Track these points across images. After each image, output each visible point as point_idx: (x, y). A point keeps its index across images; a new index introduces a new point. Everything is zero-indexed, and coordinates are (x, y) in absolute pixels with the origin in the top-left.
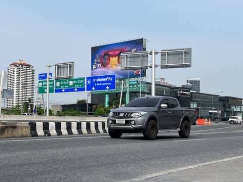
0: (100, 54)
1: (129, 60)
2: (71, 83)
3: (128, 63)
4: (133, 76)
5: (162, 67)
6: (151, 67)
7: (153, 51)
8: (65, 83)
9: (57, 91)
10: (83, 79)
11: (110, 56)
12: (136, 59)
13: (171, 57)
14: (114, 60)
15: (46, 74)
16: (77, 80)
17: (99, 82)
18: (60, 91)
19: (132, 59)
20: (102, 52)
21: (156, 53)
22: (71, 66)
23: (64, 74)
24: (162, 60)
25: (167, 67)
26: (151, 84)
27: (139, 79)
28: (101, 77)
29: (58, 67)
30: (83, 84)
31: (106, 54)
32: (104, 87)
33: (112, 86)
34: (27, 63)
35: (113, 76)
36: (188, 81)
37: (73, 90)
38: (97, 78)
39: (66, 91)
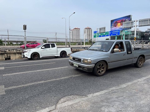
0: (114, 22)
1: (126, 24)
2: (104, 33)
3: (125, 26)
4: (126, 29)
5: (139, 26)
6: (134, 26)
7: (136, 21)
8: (102, 34)
9: (100, 37)
10: (108, 32)
11: (117, 23)
12: (128, 24)
13: (143, 22)
14: (119, 24)
15: (96, 31)
16: (106, 32)
17: (114, 33)
18: (101, 36)
19: (127, 24)
20: (115, 22)
21: (137, 21)
22: (104, 28)
23: (102, 31)
24: (139, 23)
25: (141, 26)
26: (134, 31)
27: (129, 30)
28: (114, 31)
29: (100, 29)
30: (108, 34)
31: (116, 22)
32: (116, 34)
33: (119, 34)
34: (90, 28)
35: (119, 30)
36: (148, 29)
37: (105, 36)
38: (113, 31)
39: (103, 36)
